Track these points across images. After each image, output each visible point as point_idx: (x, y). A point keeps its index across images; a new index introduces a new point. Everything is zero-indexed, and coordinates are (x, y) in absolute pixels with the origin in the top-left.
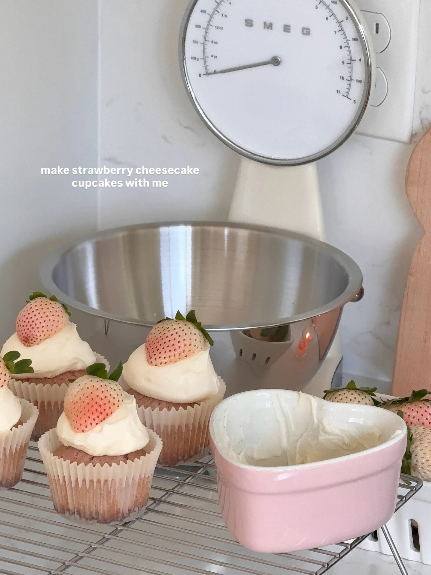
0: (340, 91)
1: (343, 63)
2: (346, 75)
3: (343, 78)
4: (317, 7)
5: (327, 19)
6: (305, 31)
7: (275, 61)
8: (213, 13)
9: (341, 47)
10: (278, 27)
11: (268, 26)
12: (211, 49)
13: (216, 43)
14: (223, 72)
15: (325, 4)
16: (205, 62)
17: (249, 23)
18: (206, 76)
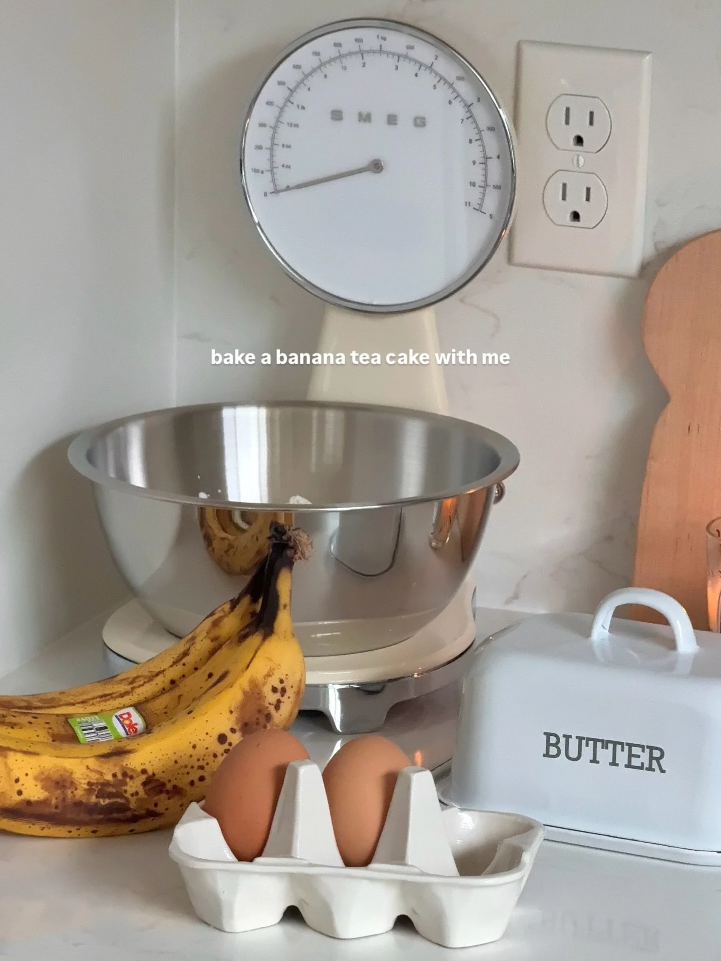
0: (469, 203)
1: (474, 163)
2: (479, 180)
3: (473, 184)
4: (435, 87)
5: (450, 102)
6: (418, 121)
7: (376, 166)
8: (285, 105)
9: (471, 141)
10: (379, 119)
11: (365, 118)
12: (281, 156)
13: (289, 147)
14: (299, 187)
15: (446, 82)
16: (273, 174)
17: (337, 115)
18: (274, 194)
